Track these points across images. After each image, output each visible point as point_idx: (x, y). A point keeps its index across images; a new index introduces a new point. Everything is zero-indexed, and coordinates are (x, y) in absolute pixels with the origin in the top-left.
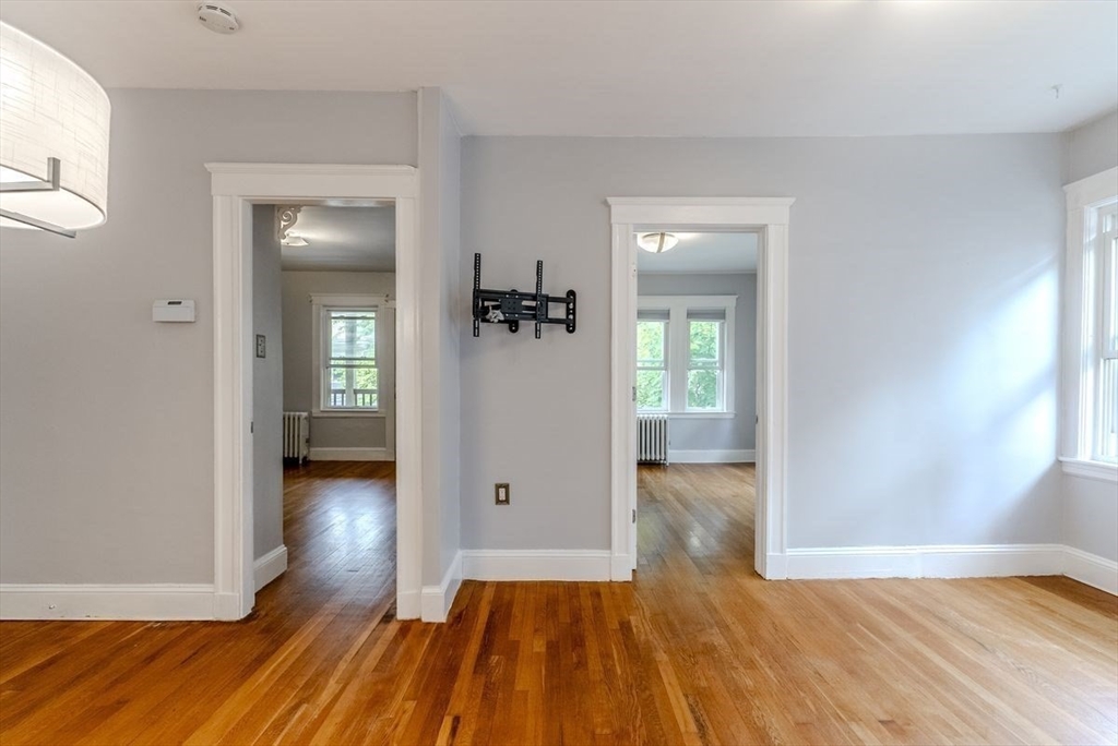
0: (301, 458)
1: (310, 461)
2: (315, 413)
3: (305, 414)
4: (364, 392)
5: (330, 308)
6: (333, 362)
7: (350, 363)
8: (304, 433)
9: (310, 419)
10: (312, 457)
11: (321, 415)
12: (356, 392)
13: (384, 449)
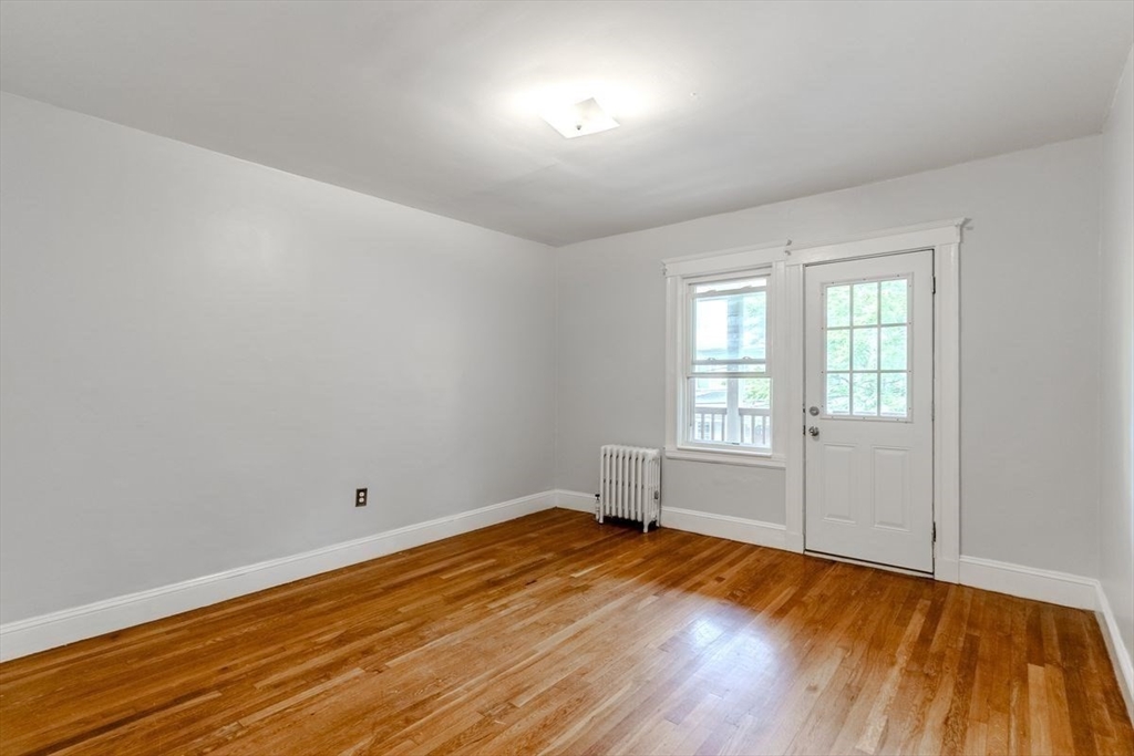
0: (646, 524)
1: (661, 527)
2: (670, 451)
3: (652, 453)
4: (754, 413)
5: (693, 279)
6: (698, 369)
7: (734, 369)
8: (651, 484)
9: (660, 461)
10: (666, 523)
11: (678, 455)
12: (742, 412)
13: (783, 528)
